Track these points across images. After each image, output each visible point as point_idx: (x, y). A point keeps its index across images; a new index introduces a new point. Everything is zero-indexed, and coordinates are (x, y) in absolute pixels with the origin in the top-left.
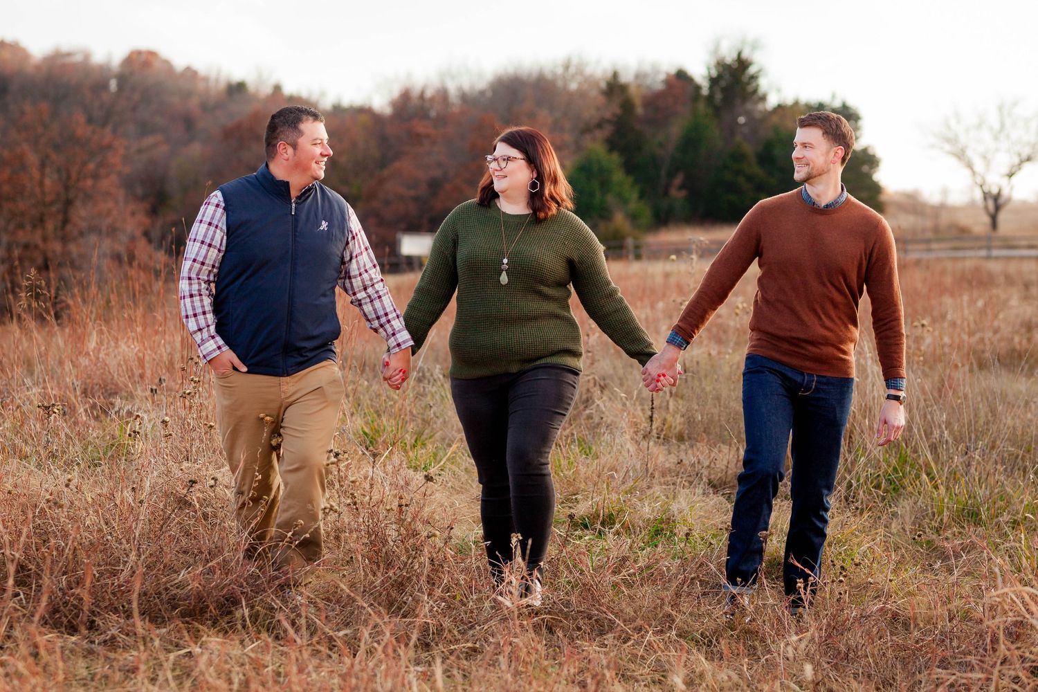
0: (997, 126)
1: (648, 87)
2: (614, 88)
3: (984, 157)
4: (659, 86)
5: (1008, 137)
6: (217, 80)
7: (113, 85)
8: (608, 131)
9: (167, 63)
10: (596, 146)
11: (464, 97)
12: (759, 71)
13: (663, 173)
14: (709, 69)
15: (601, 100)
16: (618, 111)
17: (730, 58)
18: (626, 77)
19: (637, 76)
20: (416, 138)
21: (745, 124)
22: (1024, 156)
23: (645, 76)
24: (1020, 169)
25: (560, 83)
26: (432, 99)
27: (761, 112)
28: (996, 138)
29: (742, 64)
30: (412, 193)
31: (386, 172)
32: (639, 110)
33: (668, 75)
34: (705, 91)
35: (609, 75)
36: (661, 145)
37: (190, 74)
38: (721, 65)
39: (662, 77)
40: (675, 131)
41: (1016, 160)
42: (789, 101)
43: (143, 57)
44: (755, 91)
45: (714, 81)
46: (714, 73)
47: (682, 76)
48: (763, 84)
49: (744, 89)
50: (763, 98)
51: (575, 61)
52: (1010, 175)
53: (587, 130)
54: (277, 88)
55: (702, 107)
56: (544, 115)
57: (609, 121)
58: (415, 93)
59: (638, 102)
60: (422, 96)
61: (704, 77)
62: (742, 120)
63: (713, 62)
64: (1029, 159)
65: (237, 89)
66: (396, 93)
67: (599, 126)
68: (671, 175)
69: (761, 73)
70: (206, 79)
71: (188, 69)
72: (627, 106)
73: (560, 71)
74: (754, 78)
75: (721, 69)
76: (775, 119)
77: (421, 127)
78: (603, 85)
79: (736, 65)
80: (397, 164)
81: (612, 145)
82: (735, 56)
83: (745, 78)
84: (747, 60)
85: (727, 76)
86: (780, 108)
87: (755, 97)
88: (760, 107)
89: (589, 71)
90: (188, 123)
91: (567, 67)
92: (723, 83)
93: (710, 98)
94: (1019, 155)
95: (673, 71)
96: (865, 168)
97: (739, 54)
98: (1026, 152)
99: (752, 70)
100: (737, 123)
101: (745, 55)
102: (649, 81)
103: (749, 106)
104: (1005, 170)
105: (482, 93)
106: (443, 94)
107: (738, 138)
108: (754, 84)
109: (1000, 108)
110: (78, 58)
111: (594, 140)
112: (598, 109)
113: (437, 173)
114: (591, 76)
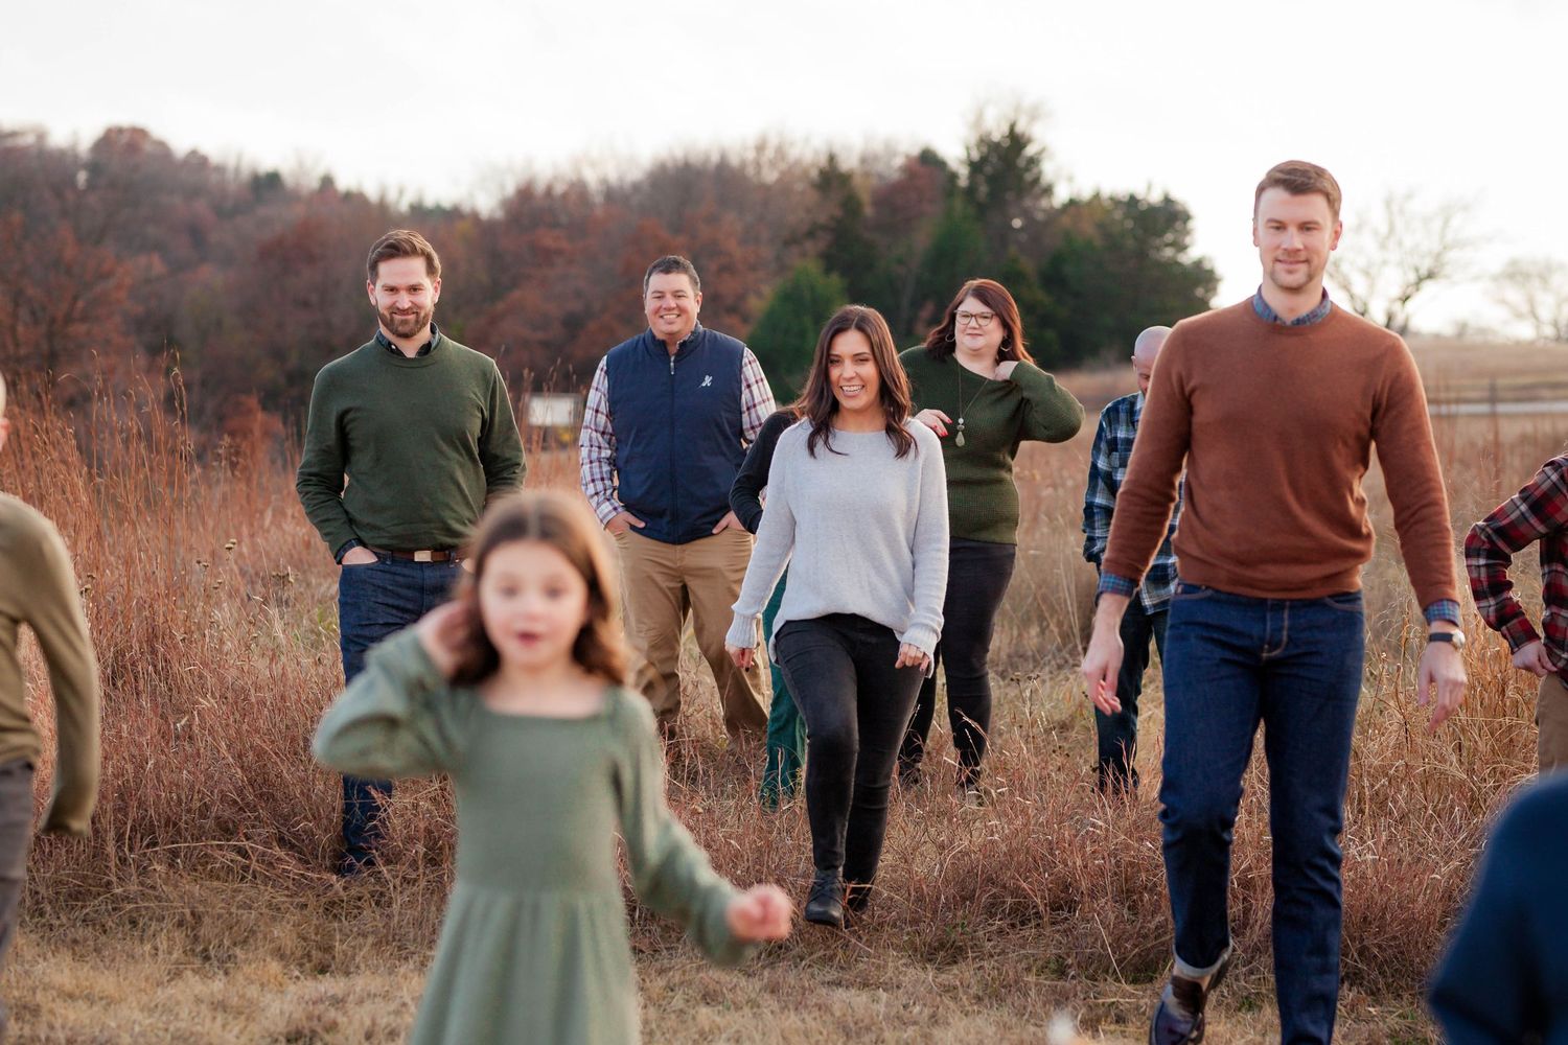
0: (1383, 229)
1: (880, 176)
2: (831, 178)
3: (1366, 273)
4: (895, 176)
5: (1400, 244)
6: (237, 170)
7: (82, 177)
8: (822, 243)
9: (162, 145)
10: (807, 265)
11: (612, 195)
12: (1042, 151)
13: (905, 302)
14: (968, 149)
15: (813, 197)
16: (838, 212)
17: (998, 133)
18: (849, 162)
19: (864, 160)
20: (546, 256)
21: (1022, 229)
22: (1424, 271)
23: (876, 158)
24: (1418, 290)
25: (750, 171)
26: (565, 196)
27: (1044, 211)
28: (1383, 246)
29: (1017, 141)
30: (540, 335)
31: (500, 306)
32: (869, 211)
33: (907, 156)
34: (963, 182)
35: (823, 161)
36: (900, 262)
37: (197, 162)
38: (984, 141)
39: (899, 161)
40: (922, 238)
41: (1412, 277)
42: (1086, 194)
43: (124, 139)
44: (1036, 180)
45: (975, 167)
46: (976, 156)
47: (928, 160)
48: (1048, 170)
49: (1020, 178)
50: (1048, 191)
51: (773, 142)
52: (1405, 299)
53: (792, 241)
54: (327, 182)
55: (958, 204)
56: (732, 221)
57: (824, 228)
58: (540, 187)
59: (865, 197)
60: (549, 191)
61: (962, 162)
62: (1017, 223)
63: (973, 139)
64: (1430, 276)
65: (268, 185)
66: (510, 189)
67: (811, 234)
68: (917, 304)
69: (1044, 155)
70: (220, 169)
71: (194, 153)
72: (851, 204)
73: (751, 155)
74: (1033, 161)
75: (985, 149)
76: (1066, 220)
77: (548, 240)
78: (814, 174)
79: (1007, 143)
80: (517, 294)
81: (830, 262)
82: (1005, 129)
83: (1021, 163)
84: (1023, 135)
85: (994, 159)
86: (1072, 203)
87: (1037, 190)
88: (1044, 203)
89: (794, 153)
90: (196, 234)
91: (760, 148)
92: (988, 169)
93: (970, 191)
94: (1417, 270)
95: (915, 151)
96: (1199, 292)
97: (1012, 128)
98: (1426, 265)
99: (1030, 151)
100: (1010, 227)
101: (1020, 128)
102: (880, 167)
103: (1028, 202)
104: (1396, 292)
105: (636, 187)
106: (579, 190)
107: (1013, 250)
108: (1035, 171)
109: (1388, 203)
110: (30, 140)
111: (804, 255)
112: (808, 211)
113: (575, 306)
114: (798, 162)
